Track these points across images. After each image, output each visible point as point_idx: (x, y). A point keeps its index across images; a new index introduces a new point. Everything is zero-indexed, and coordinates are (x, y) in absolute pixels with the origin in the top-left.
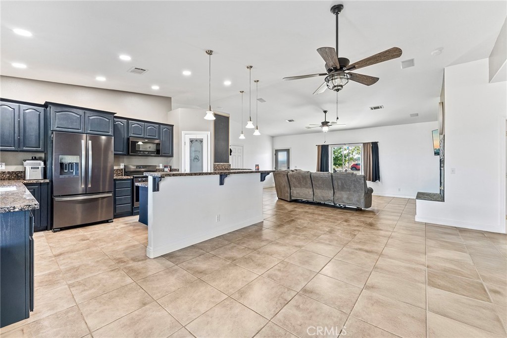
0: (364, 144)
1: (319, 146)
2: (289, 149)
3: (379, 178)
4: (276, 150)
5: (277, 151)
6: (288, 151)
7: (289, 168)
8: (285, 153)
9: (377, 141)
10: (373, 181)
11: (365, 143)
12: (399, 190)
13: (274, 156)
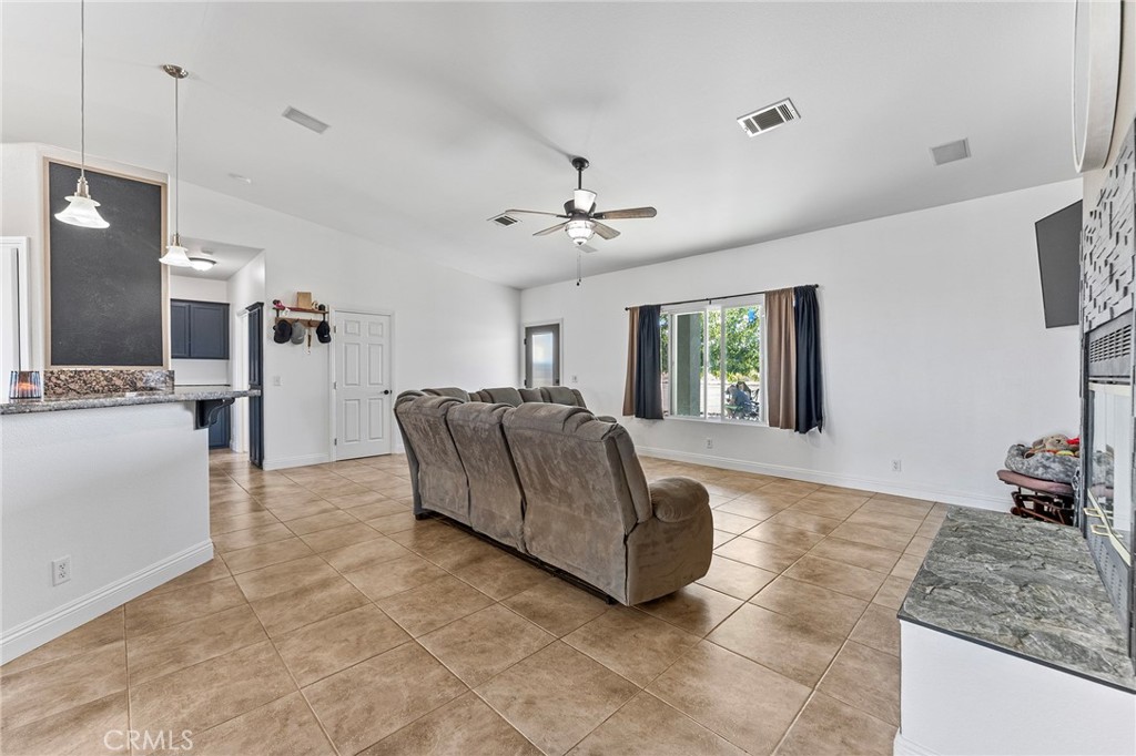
0: (769, 295)
1: (632, 310)
2: (558, 325)
3: (820, 418)
4: (527, 329)
5: (530, 331)
6: (555, 329)
7: (558, 382)
8: (550, 336)
9: (813, 283)
10: (797, 429)
11: (774, 293)
12: (896, 466)
13: (524, 346)
